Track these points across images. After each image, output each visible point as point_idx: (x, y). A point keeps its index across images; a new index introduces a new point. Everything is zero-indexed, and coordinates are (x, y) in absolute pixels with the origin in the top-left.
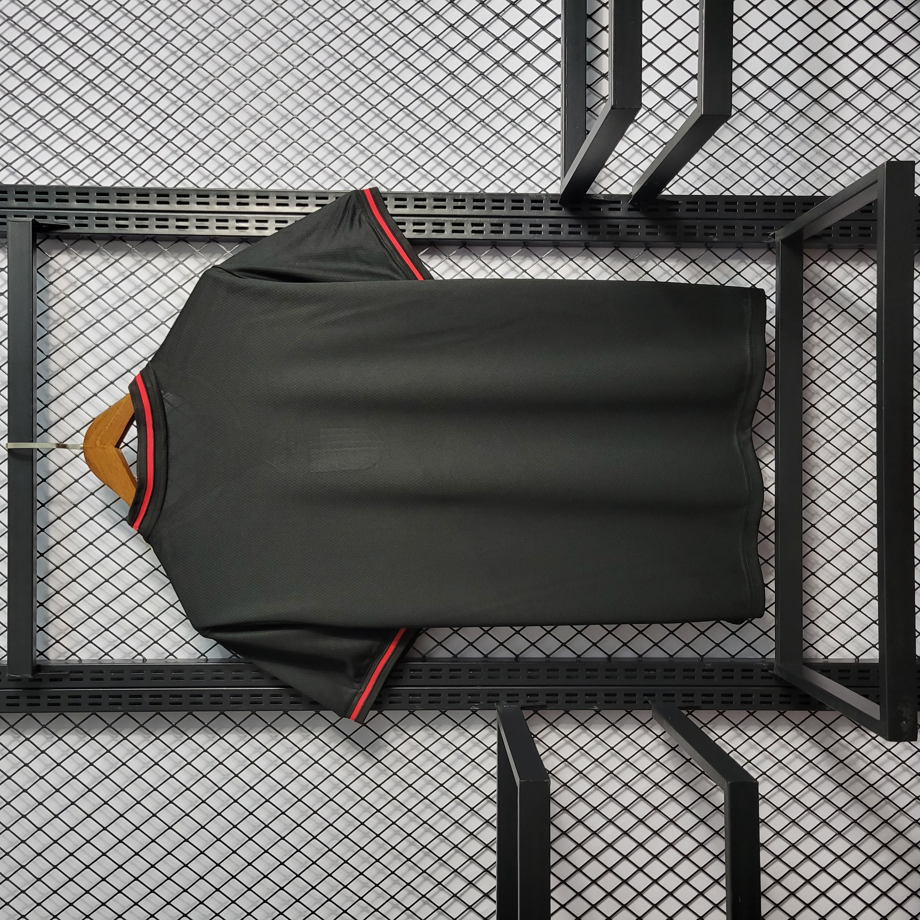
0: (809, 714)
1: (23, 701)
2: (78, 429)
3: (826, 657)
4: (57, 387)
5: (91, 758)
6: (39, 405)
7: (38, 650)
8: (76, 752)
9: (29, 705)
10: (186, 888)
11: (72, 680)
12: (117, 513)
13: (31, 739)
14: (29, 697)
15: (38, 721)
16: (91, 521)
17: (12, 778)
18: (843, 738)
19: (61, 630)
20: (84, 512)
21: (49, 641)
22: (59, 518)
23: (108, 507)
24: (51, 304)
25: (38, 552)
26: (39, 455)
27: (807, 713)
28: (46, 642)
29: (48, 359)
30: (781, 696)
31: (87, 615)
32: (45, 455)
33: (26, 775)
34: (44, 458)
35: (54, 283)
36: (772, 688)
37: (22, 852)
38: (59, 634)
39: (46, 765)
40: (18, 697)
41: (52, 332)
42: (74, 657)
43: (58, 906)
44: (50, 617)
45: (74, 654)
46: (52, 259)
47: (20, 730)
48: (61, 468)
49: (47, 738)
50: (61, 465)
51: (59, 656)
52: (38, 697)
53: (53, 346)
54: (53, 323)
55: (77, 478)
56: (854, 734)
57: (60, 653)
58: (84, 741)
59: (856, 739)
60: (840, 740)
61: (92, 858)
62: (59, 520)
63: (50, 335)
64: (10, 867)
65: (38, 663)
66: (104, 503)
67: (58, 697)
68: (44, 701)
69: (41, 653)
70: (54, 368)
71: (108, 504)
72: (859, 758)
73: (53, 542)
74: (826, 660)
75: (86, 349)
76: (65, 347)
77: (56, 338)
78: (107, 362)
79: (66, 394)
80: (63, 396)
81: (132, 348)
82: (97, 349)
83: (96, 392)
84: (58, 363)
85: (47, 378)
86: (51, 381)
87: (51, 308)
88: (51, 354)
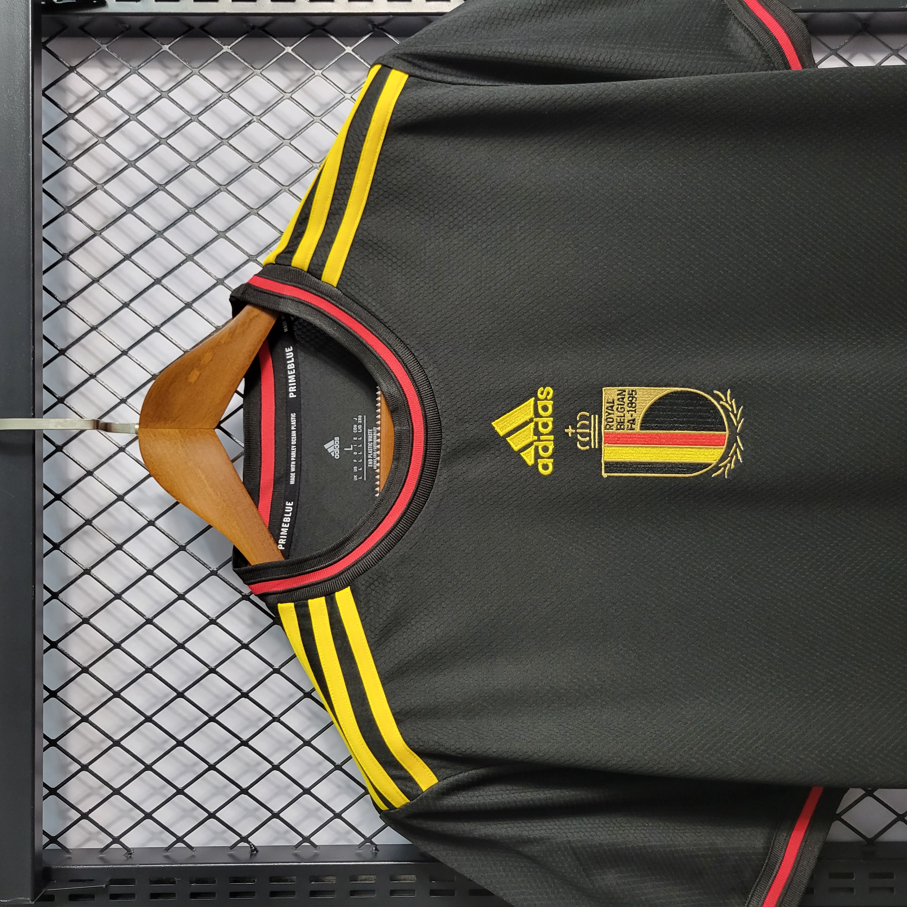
2: (124, 396)
4: (82, 315)
6: (48, 351)
7: (46, 834)
11: (112, 897)
12: (199, 560)
16: (150, 577)
20: (135, 560)
22: (87, 572)
23: (182, 548)
24: (71, 157)
25: (46, 638)
26: (48, 448)
29: (65, 262)
32: (59, 449)
34: (59, 454)
35: (77, 117)
41: (74, 210)
46: (72, 69)
48: (90, 473)
50: (90, 468)
53: (75, 240)
55: (121, 492)
62: (86, 576)
63: (68, 215)
65: (45, 862)
66: (173, 540)
69: (53, 840)
70: (77, 280)
71: (183, 543)
73: (74, 619)
75: (136, 243)
76: (97, 238)
77: (81, 221)
78: (179, 265)
79: (100, 328)
80: (94, 333)
81: (227, 238)
82: (159, 240)
83: (158, 324)
84: (84, 267)
85: (63, 298)
86: (71, 305)
87: (70, 163)
88: (72, 252)
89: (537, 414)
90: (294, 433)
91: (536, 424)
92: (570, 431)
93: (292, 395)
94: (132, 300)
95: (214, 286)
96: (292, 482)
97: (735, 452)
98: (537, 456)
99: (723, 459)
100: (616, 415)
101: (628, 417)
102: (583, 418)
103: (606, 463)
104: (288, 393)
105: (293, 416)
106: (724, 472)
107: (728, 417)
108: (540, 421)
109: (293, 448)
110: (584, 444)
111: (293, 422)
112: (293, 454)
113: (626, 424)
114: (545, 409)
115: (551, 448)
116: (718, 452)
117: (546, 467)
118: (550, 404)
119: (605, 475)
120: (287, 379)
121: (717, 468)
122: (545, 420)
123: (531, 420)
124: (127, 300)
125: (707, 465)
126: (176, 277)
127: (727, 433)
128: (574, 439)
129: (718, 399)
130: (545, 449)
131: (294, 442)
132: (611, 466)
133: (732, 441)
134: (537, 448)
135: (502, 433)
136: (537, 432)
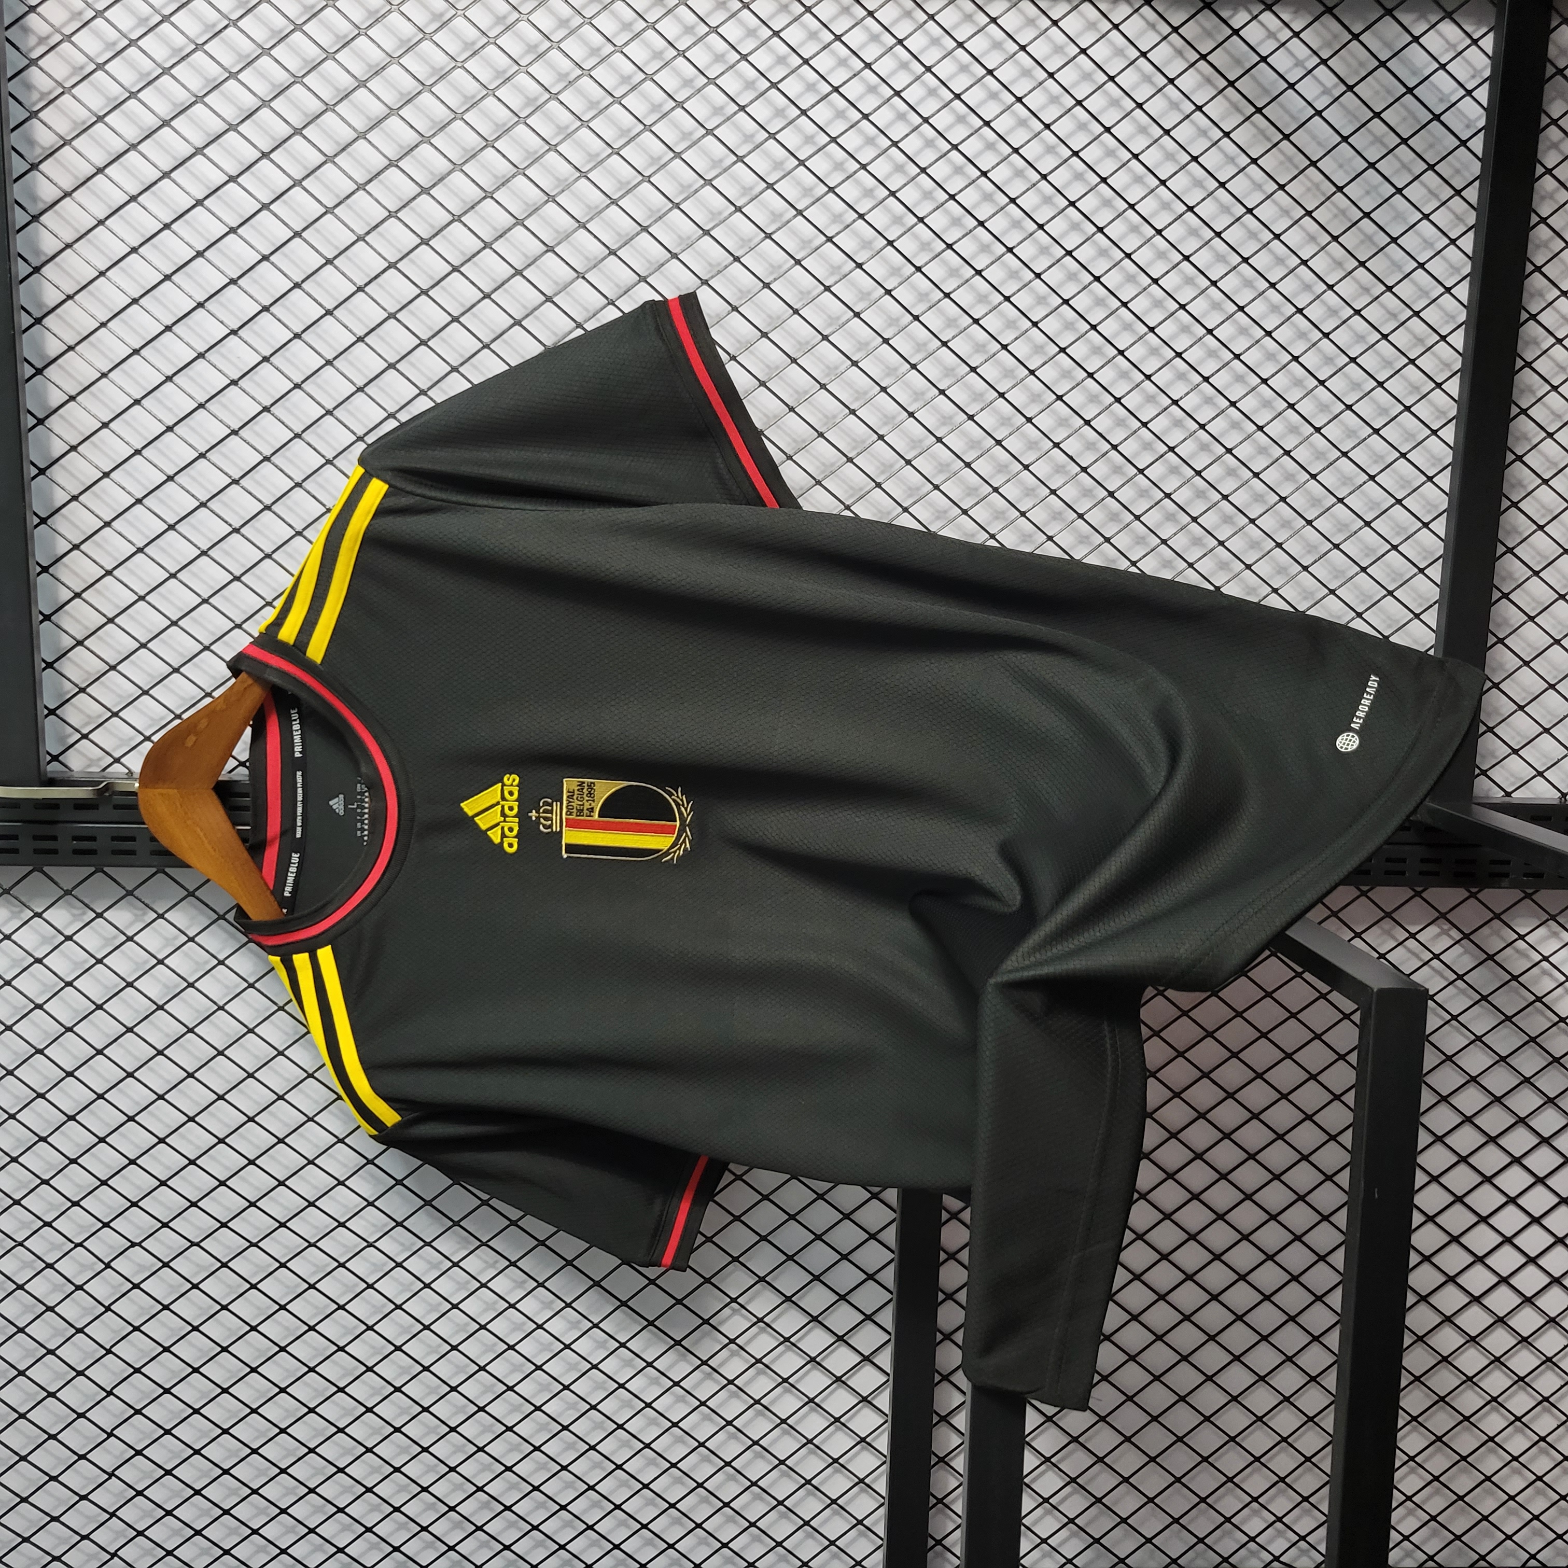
0: (1467, 894)
1: (26, 844)
3: (1508, 794)
4: (56, 231)
5: (159, 951)
6: (22, 268)
7: (48, 753)
8: (130, 939)
9: (36, 851)
10: (342, 1179)
11: (116, 807)
13: (44, 915)
14: (36, 838)
15: (56, 883)
17: (13, 983)
18: (1522, 937)
19: (89, 716)
21: (70, 736)
24: (34, 55)
26: (27, 370)
27: (1462, 893)
28: (62, 739)
29: (35, 172)
30: (1423, 861)
31: (140, 688)
32: (39, 371)
33: (38, 980)
34: (39, 377)
35: (39, 9)
36: (1407, 848)
37: (39, 1115)
38: (87, 724)
39: (75, 963)
40: (15, 837)
41: (40, 115)
42: (117, 768)
43: (110, 1207)
44: (68, 692)
45: (117, 760)
47: (23, 899)
49: (74, 915)
51: (89, 766)
52: (54, 838)
53: (43, 148)
54: (40, 100)
56: (1542, 931)
57: (91, 760)
58: (143, 921)
59: (1544, 939)
60: (1516, 940)
61: (168, 1126)
63: (35, 120)
64: (18, 1140)
65: (49, 775)
67: (93, 839)
68: (65, 844)
69: (55, 758)
70: (48, 192)
72: (1545, 972)
74: (1507, 799)
75: (109, 153)
76: (67, 148)
77: (50, 128)
78: (155, 183)
79: (75, 246)
80: (69, 251)
81: (204, 155)
82: (132, 153)
83: (136, 245)
84: (55, 180)
85: (34, 212)
86: (43, 219)
87: (34, 62)
88: (41, 162)
89: (503, 798)
90: (300, 791)
91: (503, 807)
92: (534, 814)
93: (297, 755)
94: (107, 218)
95: (193, 207)
96: (298, 835)
97: (684, 841)
98: (503, 835)
99: (672, 847)
100: (576, 803)
101: (587, 806)
102: (546, 804)
103: (567, 845)
104: (294, 752)
105: (299, 774)
106: (672, 859)
107: (679, 810)
108: (507, 805)
109: (299, 804)
110: (545, 827)
111: (299, 780)
112: (299, 810)
113: (585, 812)
114: (511, 793)
115: (516, 829)
116: (670, 840)
117: (511, 845)
118: (516, 790)
119: (565, 856)
120: (293, 740)
121: (667, 853)
122: (511, 804)
123: (498, 803)
124: (102, 217)
125: (659, 851)
126: (154, 193)
127: (678, 823)
128: (538, 822)
129: (671, 795)
130: (511, 830)
131: (300, 798)
132: (571, 848)
133: (682, 830)
134: (503, 828)
135: (470, 814)
136: (503, 814)
